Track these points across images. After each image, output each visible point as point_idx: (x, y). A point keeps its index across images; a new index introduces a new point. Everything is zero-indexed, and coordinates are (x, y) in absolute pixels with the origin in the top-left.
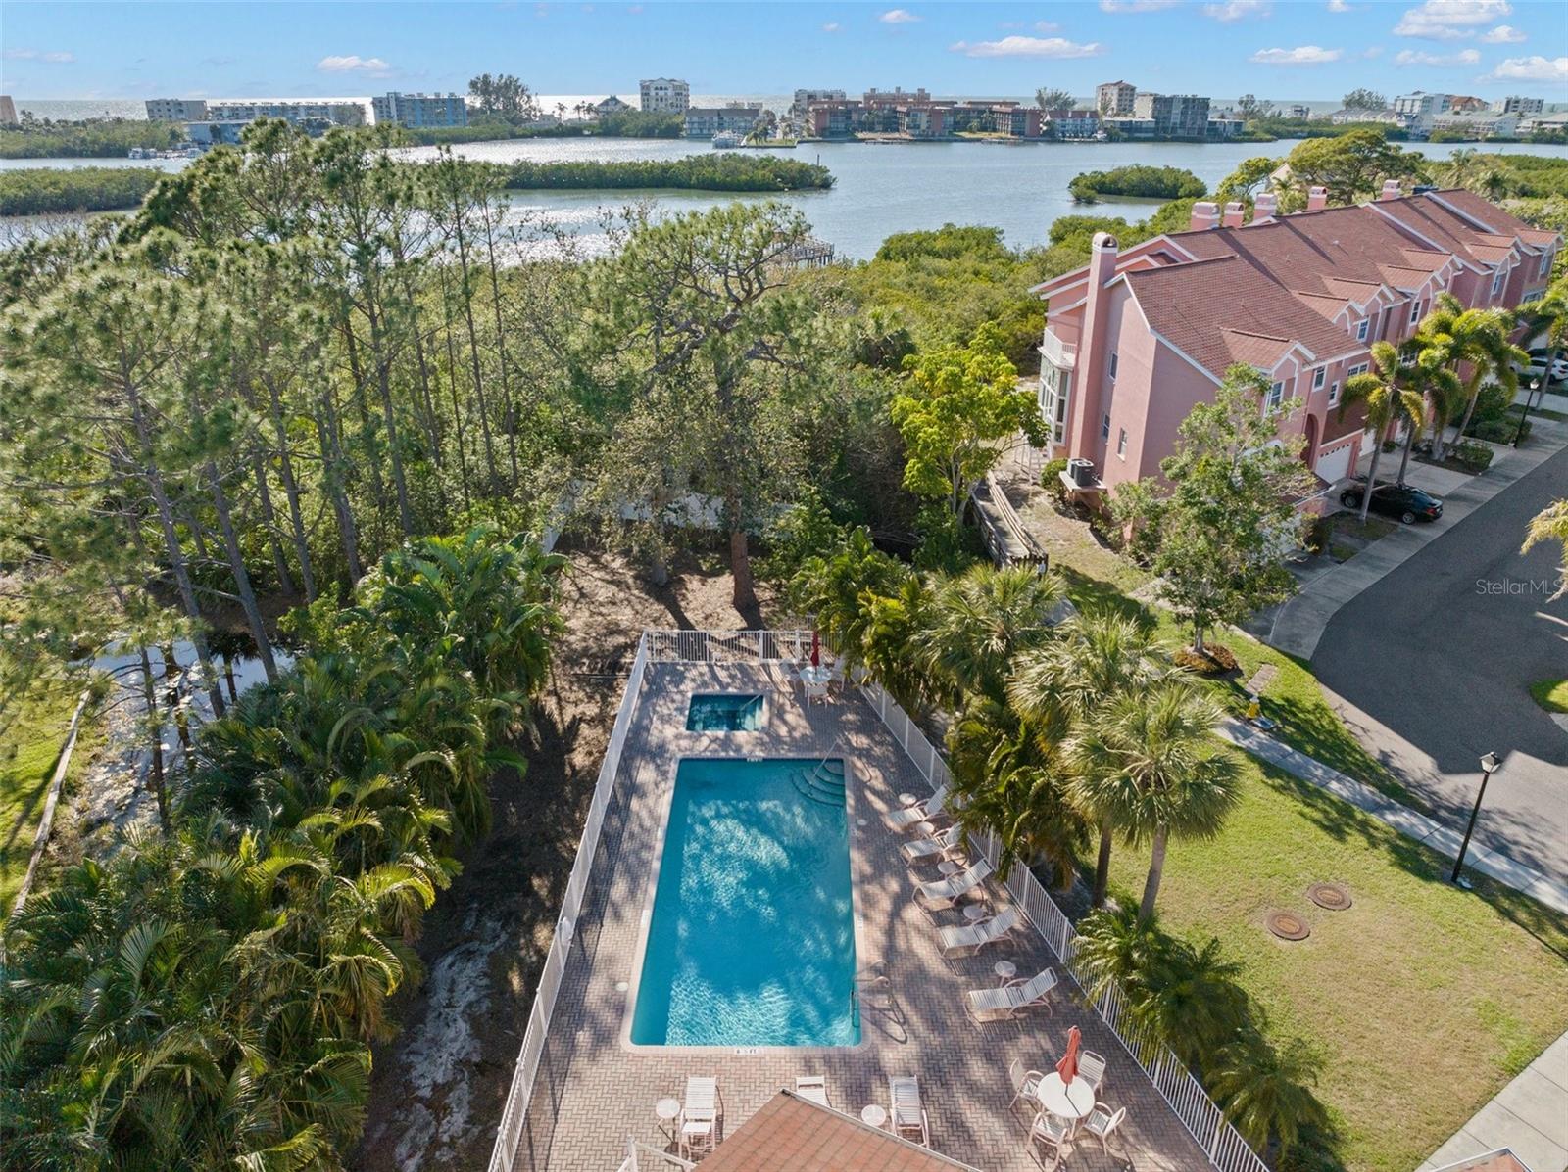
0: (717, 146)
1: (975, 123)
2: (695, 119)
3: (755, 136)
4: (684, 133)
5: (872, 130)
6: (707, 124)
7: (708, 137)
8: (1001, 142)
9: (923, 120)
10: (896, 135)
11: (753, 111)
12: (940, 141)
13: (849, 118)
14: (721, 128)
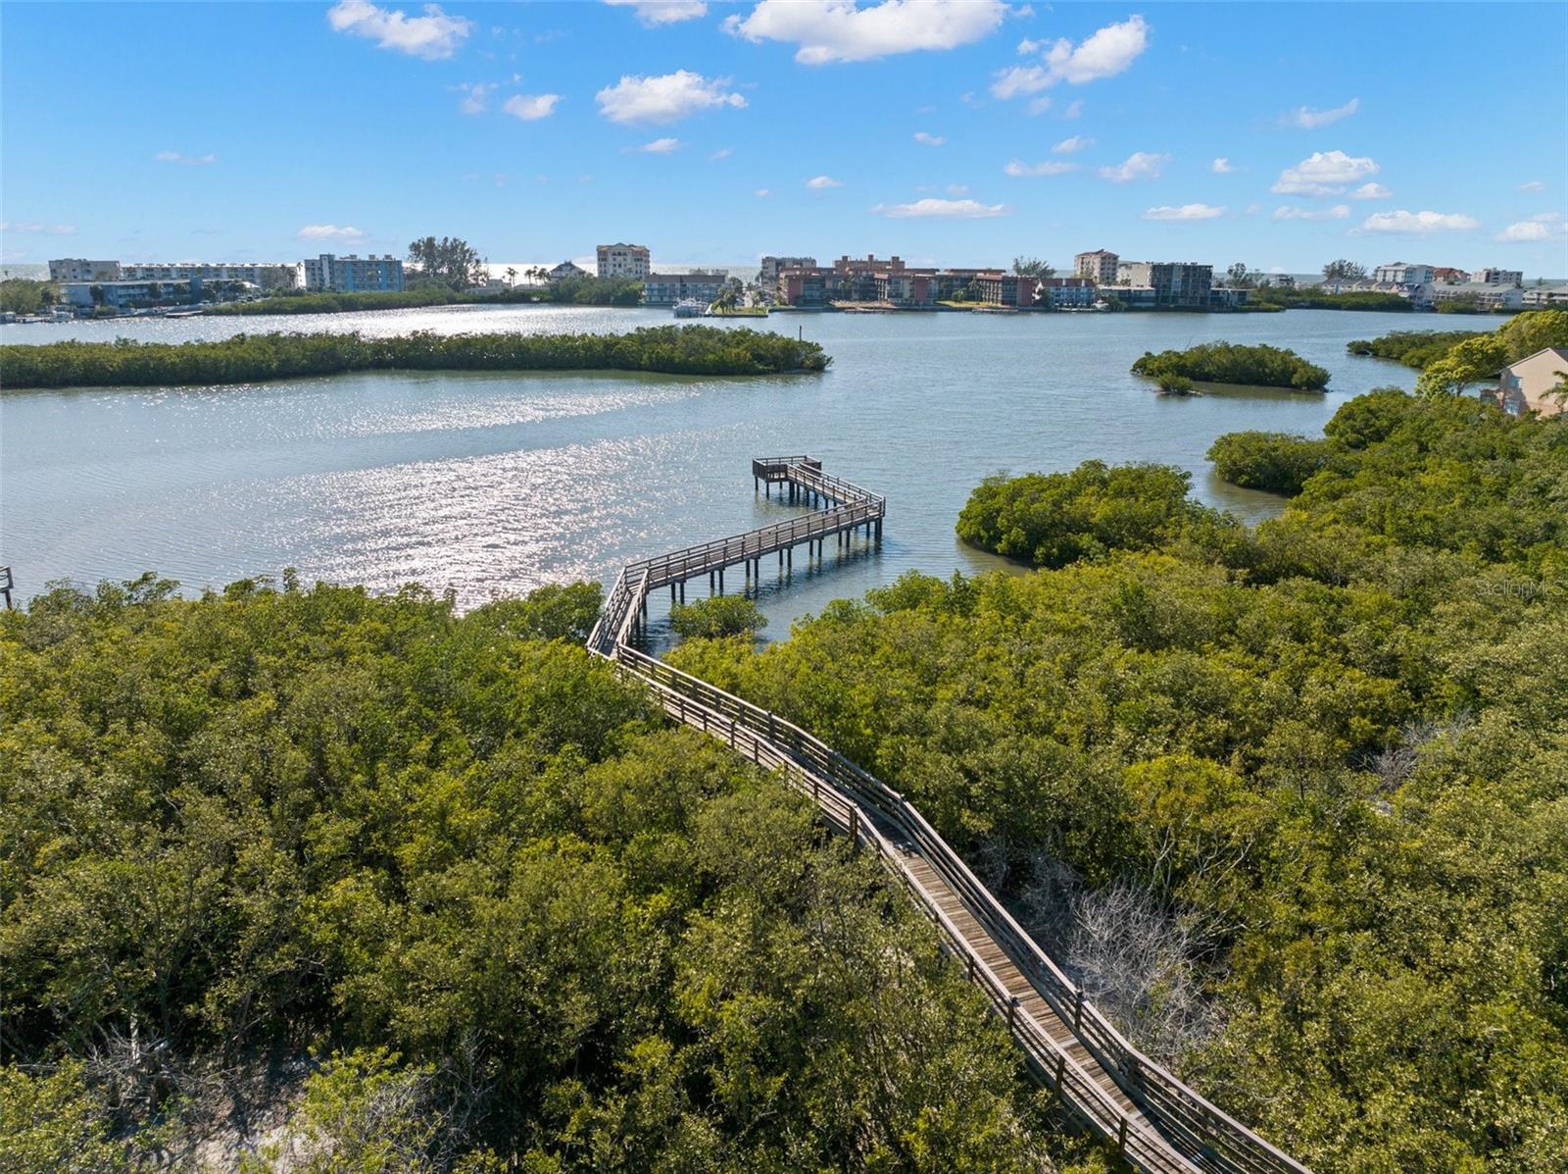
0: (680, 314)
1: (961, 292)
2: (655, 286)
3: (722, 304)
4: (642, 301)
5: (848, 298)
6: (669, 291)
7: (668, 305)
8: (993, 312)
9: (906, 289)
10: (877, 304)
11: (719, 278)
12: (924, 310)
13: (824, 286)
14: (684, 295)
